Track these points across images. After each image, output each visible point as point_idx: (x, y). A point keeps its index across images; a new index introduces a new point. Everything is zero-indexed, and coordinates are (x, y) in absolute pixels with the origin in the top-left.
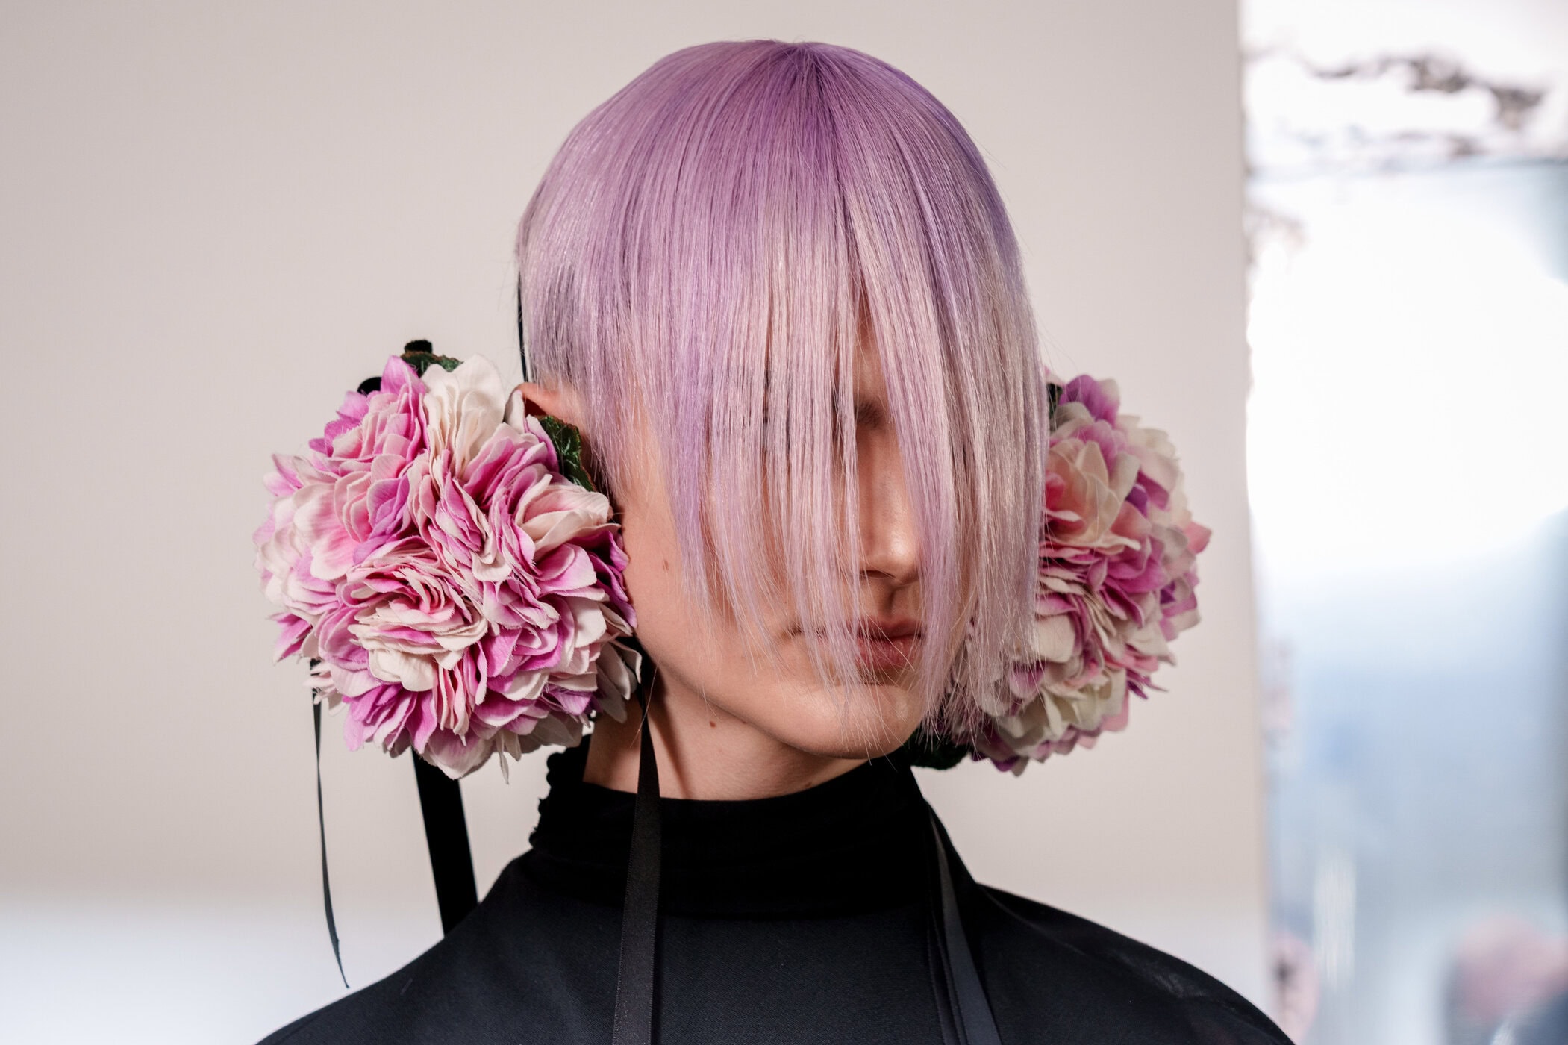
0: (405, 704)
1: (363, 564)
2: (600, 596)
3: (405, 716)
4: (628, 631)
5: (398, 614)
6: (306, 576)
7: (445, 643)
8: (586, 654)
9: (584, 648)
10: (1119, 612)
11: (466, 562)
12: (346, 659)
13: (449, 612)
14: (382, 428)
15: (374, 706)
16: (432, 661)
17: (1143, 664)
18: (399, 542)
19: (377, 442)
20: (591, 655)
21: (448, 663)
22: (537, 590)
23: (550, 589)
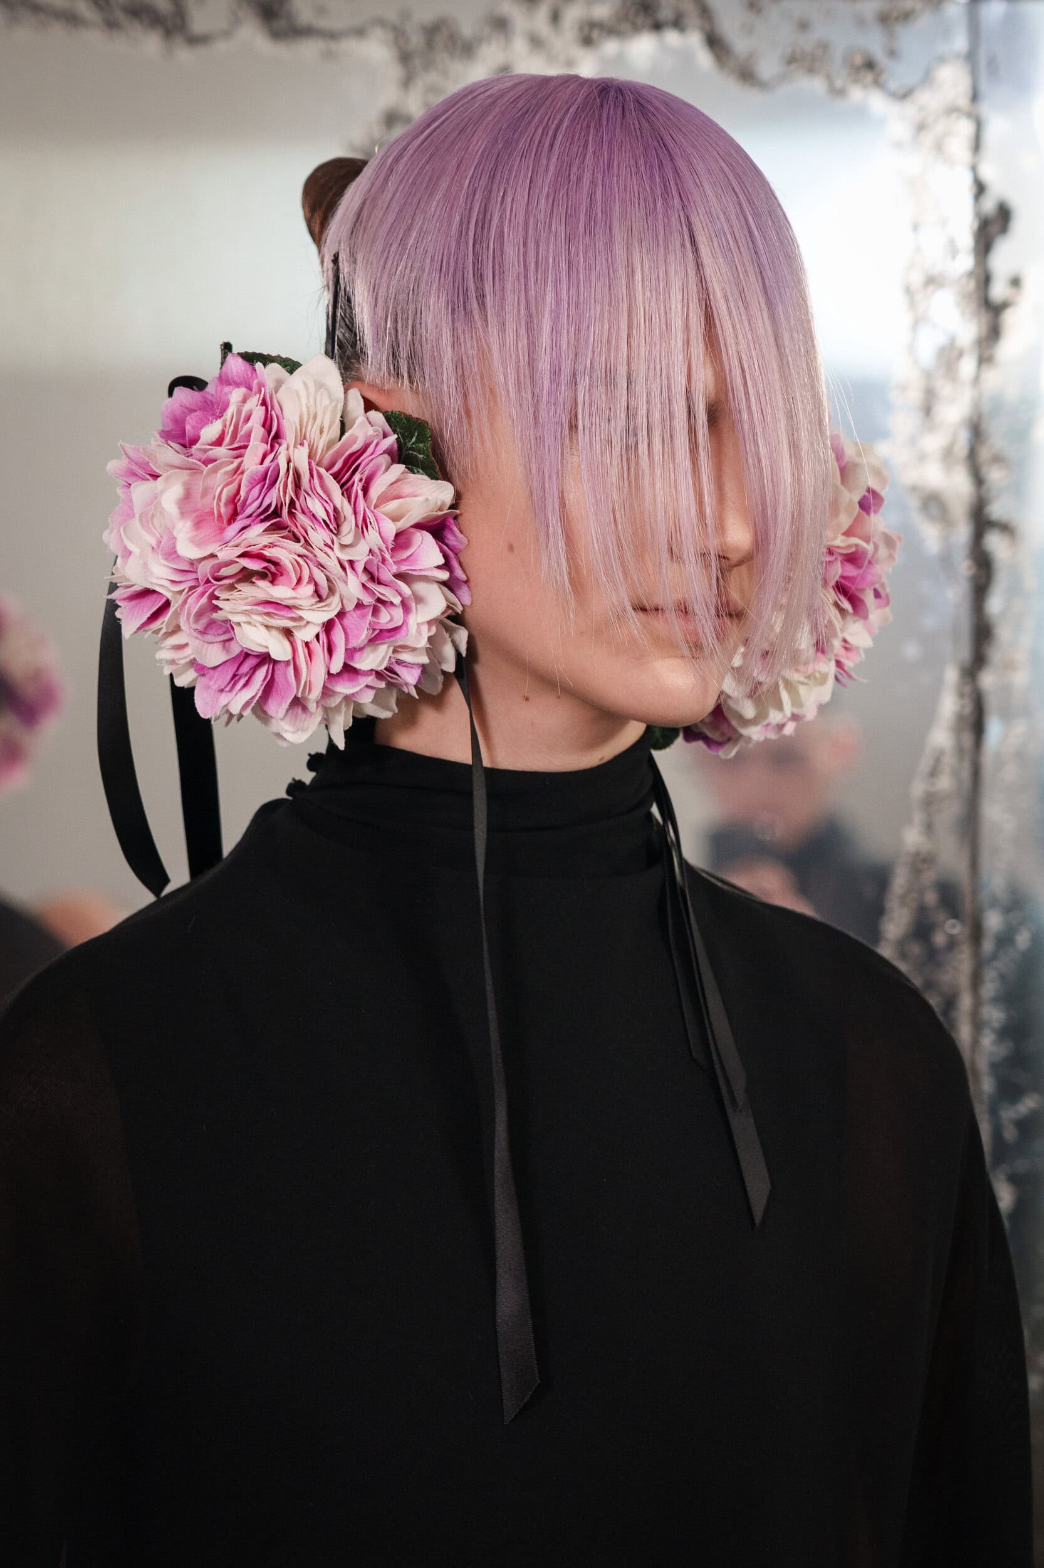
0: (261, 673)
1: (230, 544)
2: (444, 575)
3: (262, 685)
4: (459, 609)
5: (263, 589)
6: (172, 554)
7: (306, 615)
8: (425, 628)
9: (423, 623)
10: (846, 605)
11: (330, 543)
12: (203, 632)
13: (311, 588)
14: (248, 419)
15: (235, 676)
16: (288, 633)
17: (850, 654)
18: (269, 524)
19: (242, 432)
20: (429, 630)
21: (305, 635)
22: (395, 569)
23: (404, 568)
